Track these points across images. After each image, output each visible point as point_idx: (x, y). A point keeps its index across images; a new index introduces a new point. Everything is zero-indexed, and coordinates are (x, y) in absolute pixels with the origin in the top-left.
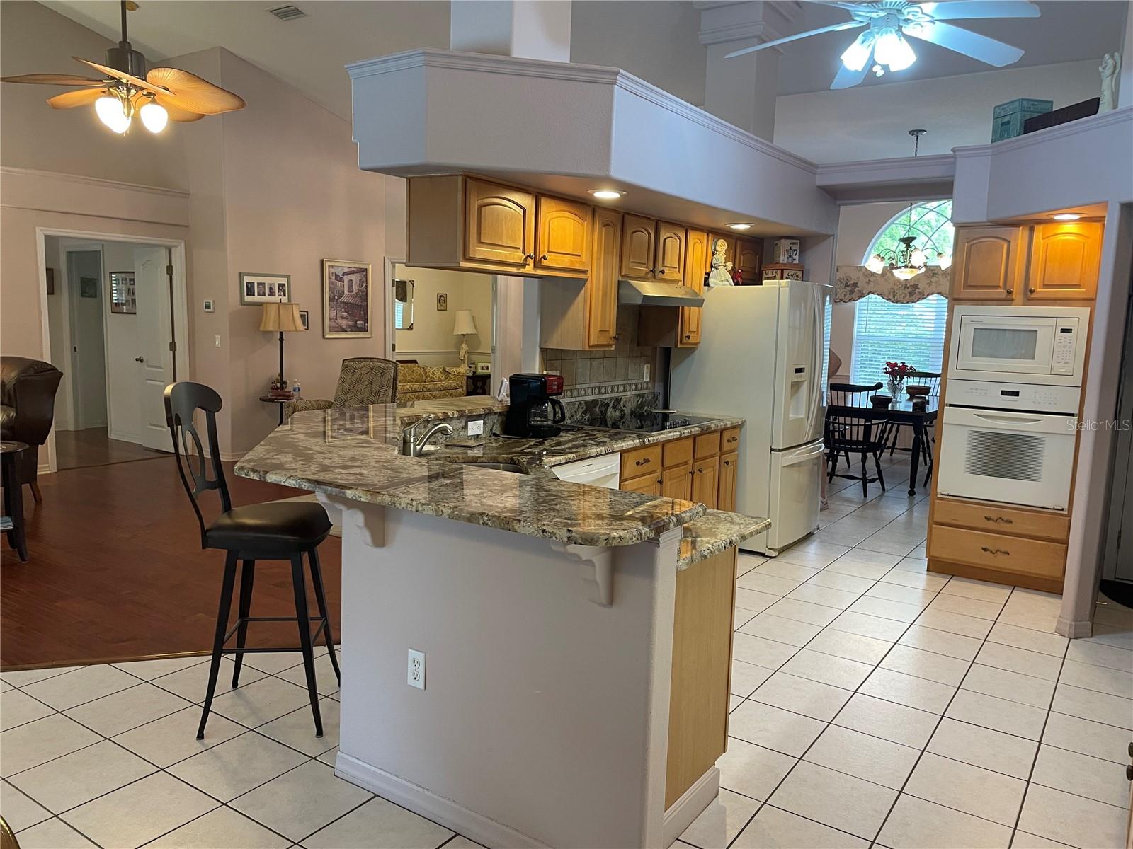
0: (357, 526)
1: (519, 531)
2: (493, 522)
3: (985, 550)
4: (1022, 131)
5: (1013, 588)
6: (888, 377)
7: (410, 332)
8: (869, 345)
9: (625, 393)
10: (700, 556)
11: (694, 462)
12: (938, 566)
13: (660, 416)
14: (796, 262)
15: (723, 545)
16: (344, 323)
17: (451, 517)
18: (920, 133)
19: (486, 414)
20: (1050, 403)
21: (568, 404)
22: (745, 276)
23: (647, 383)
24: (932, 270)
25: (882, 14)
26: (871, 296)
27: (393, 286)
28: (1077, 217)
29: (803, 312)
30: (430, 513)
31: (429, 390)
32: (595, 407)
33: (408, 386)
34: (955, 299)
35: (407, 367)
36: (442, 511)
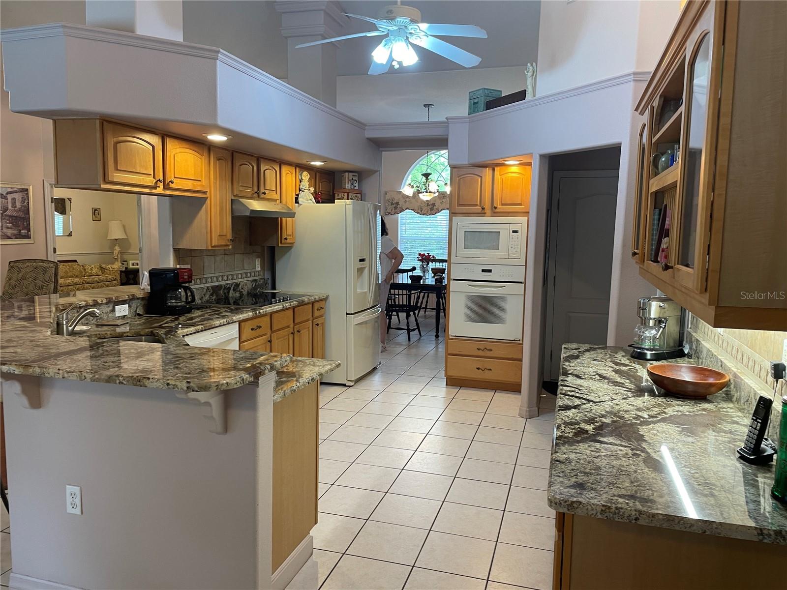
0: (15, 393)
1: (148, 386)
2: (128, 381)
3: (478, 369)
4: (485, 109)
5: (495, 391)
6: (420, 263)
7: (69, 238)
8: (409, 242)
9: (242, 280)
10: (291, 391)
11: (294, 326)
12: (454, 382)
13: (270, 294)
14: (357, 188)
15: (307, 381)
16: (9, 232)
17: (93, 380)
18: (430, 106)
19: (131, 300)
20: (509, 276)
21: (198, 289)
22: (323, 197)
23: (259, 271)
24: (443, 194)
25: (395, 28)
26: (407, 210)
27: (52, 202)
28: (517, 162)
29: (363, 221)
30: (75, 378)
31: (88, 283)
32: (220, 290)
33: (69, 281)
34: (453, 213)
35: (68, 265)
36: (85, 376)
